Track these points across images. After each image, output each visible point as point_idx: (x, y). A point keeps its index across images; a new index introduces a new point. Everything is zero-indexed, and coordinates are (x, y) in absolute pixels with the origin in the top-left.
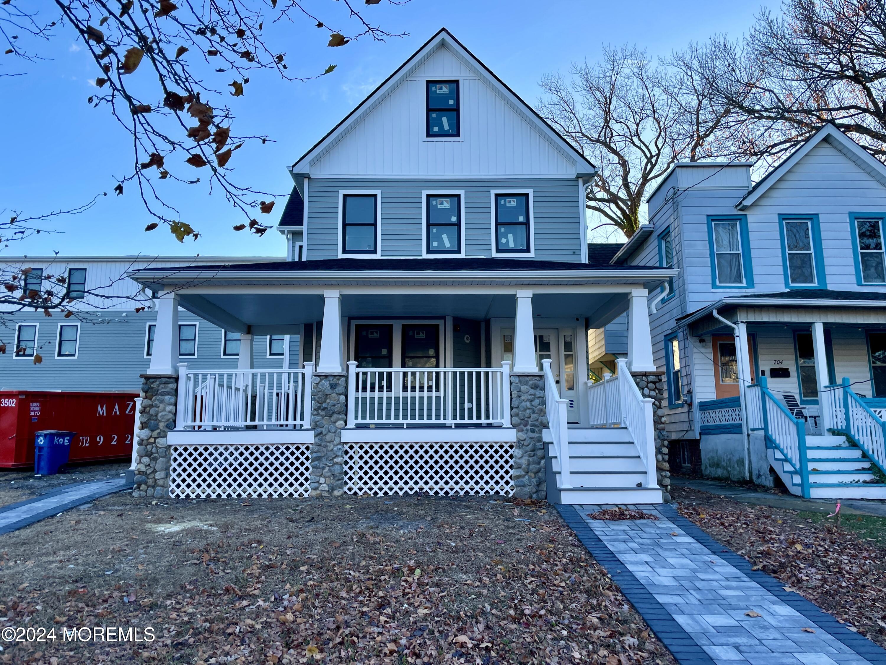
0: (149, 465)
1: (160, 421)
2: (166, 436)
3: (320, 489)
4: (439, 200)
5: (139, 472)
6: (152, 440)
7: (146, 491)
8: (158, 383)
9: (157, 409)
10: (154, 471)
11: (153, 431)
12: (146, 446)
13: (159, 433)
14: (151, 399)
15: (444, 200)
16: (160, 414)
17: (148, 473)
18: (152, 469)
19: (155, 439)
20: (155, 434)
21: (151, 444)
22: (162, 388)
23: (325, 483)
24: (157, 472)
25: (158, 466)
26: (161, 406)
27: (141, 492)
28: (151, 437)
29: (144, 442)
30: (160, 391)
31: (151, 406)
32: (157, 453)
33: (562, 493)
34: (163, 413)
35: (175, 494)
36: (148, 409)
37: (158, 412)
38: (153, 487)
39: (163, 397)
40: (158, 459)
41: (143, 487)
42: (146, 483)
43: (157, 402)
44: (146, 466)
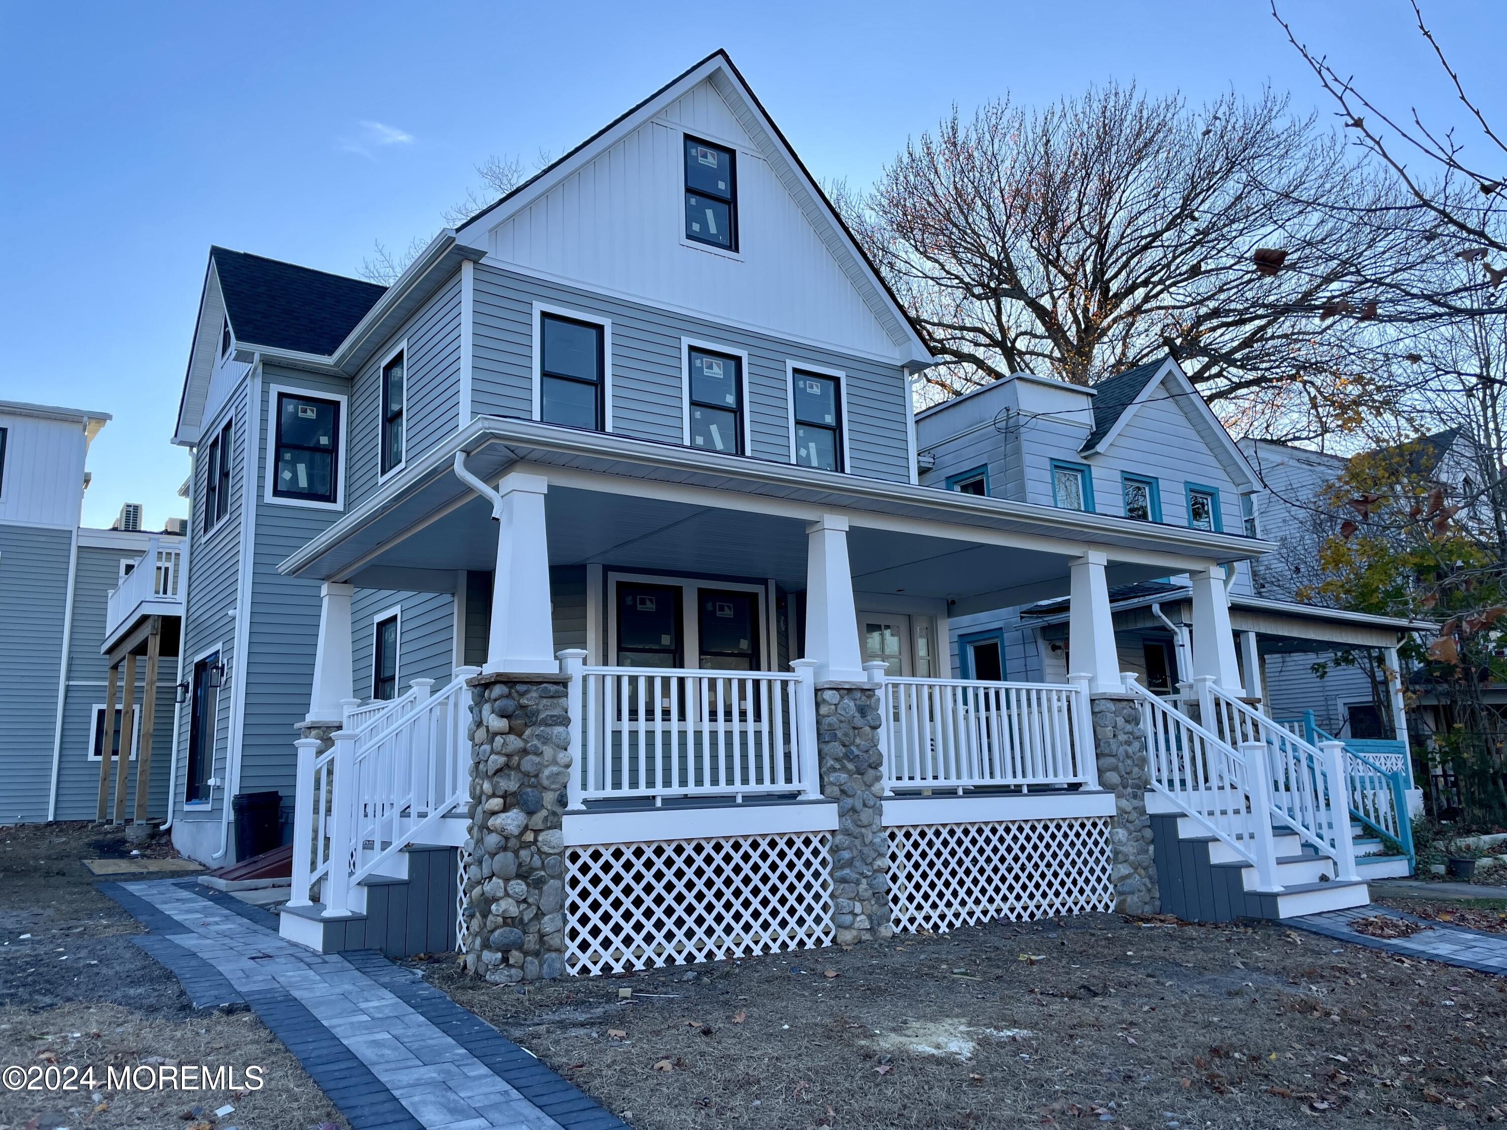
0: (525, 901)
1: (545, 788)
2: (559, 826)
3: (856, 925)
4: (707, 359)
5: (504, 918)
6: (529, 836)
7: (522, 967)
8: (535, 694)
9: (537, 759)
10: (539, 915)
11: (530, 813)
12: (516, 853)
13: (546, 819)
14: (520, 735)
15: (715, 361)
16: (547, 772)
17: (526, 919)
18: (534, 910)
19: (537, 832)
20: (538, 820)
21: (527, 845)
22: (546, 708)
23: (863, 913)
24: (544, 915)
25: (547, 902)
26: (548, 751)
27: (513, 971)
28: (526, 828)
29: (513, 843)
30: (542, 716)
31: (524, 752)
32: (543, 868)
33: (1279, 899)
34: (555, 769)
35: (578, 967)
36: (517, 758)
37: (541, 767)
38: (537, 954)
39: (548, 730)
40: (544, 883)
41: (515, 956)
42: (520, 948)
43: (535, 742)
44: (518, 902)
